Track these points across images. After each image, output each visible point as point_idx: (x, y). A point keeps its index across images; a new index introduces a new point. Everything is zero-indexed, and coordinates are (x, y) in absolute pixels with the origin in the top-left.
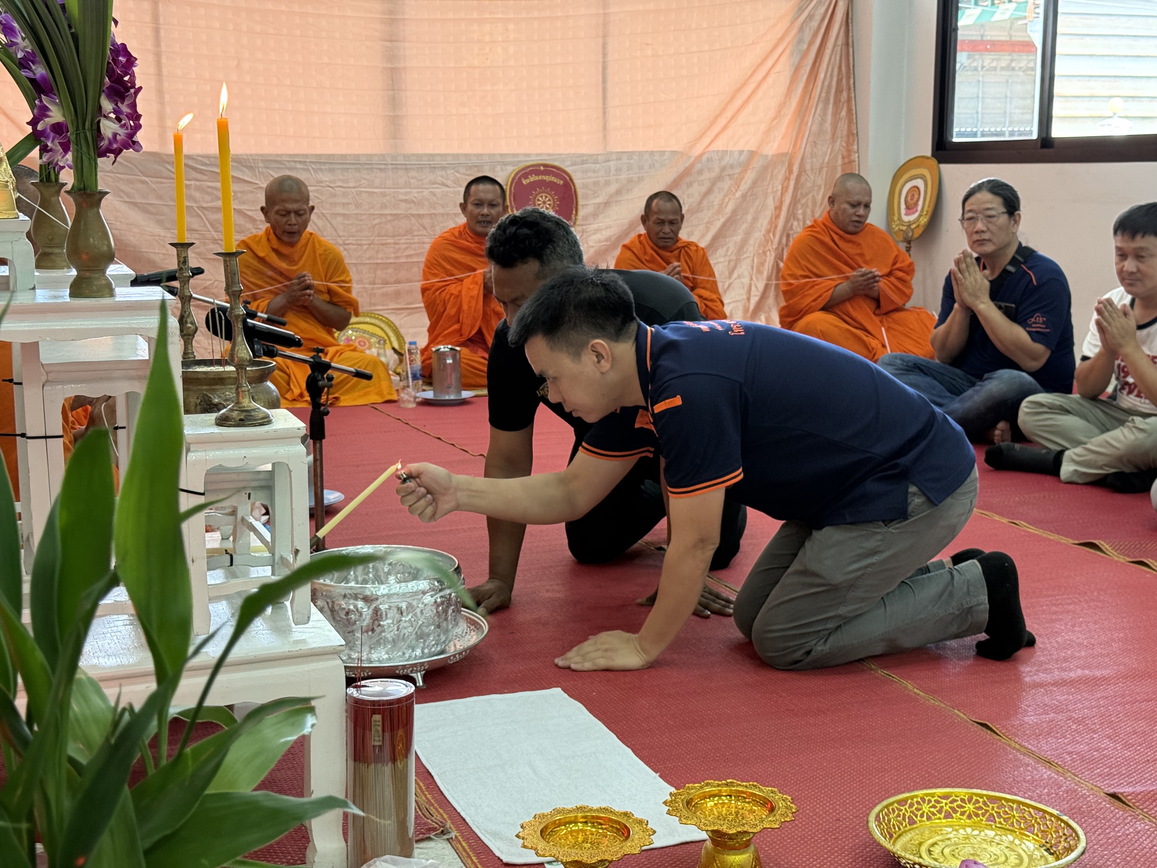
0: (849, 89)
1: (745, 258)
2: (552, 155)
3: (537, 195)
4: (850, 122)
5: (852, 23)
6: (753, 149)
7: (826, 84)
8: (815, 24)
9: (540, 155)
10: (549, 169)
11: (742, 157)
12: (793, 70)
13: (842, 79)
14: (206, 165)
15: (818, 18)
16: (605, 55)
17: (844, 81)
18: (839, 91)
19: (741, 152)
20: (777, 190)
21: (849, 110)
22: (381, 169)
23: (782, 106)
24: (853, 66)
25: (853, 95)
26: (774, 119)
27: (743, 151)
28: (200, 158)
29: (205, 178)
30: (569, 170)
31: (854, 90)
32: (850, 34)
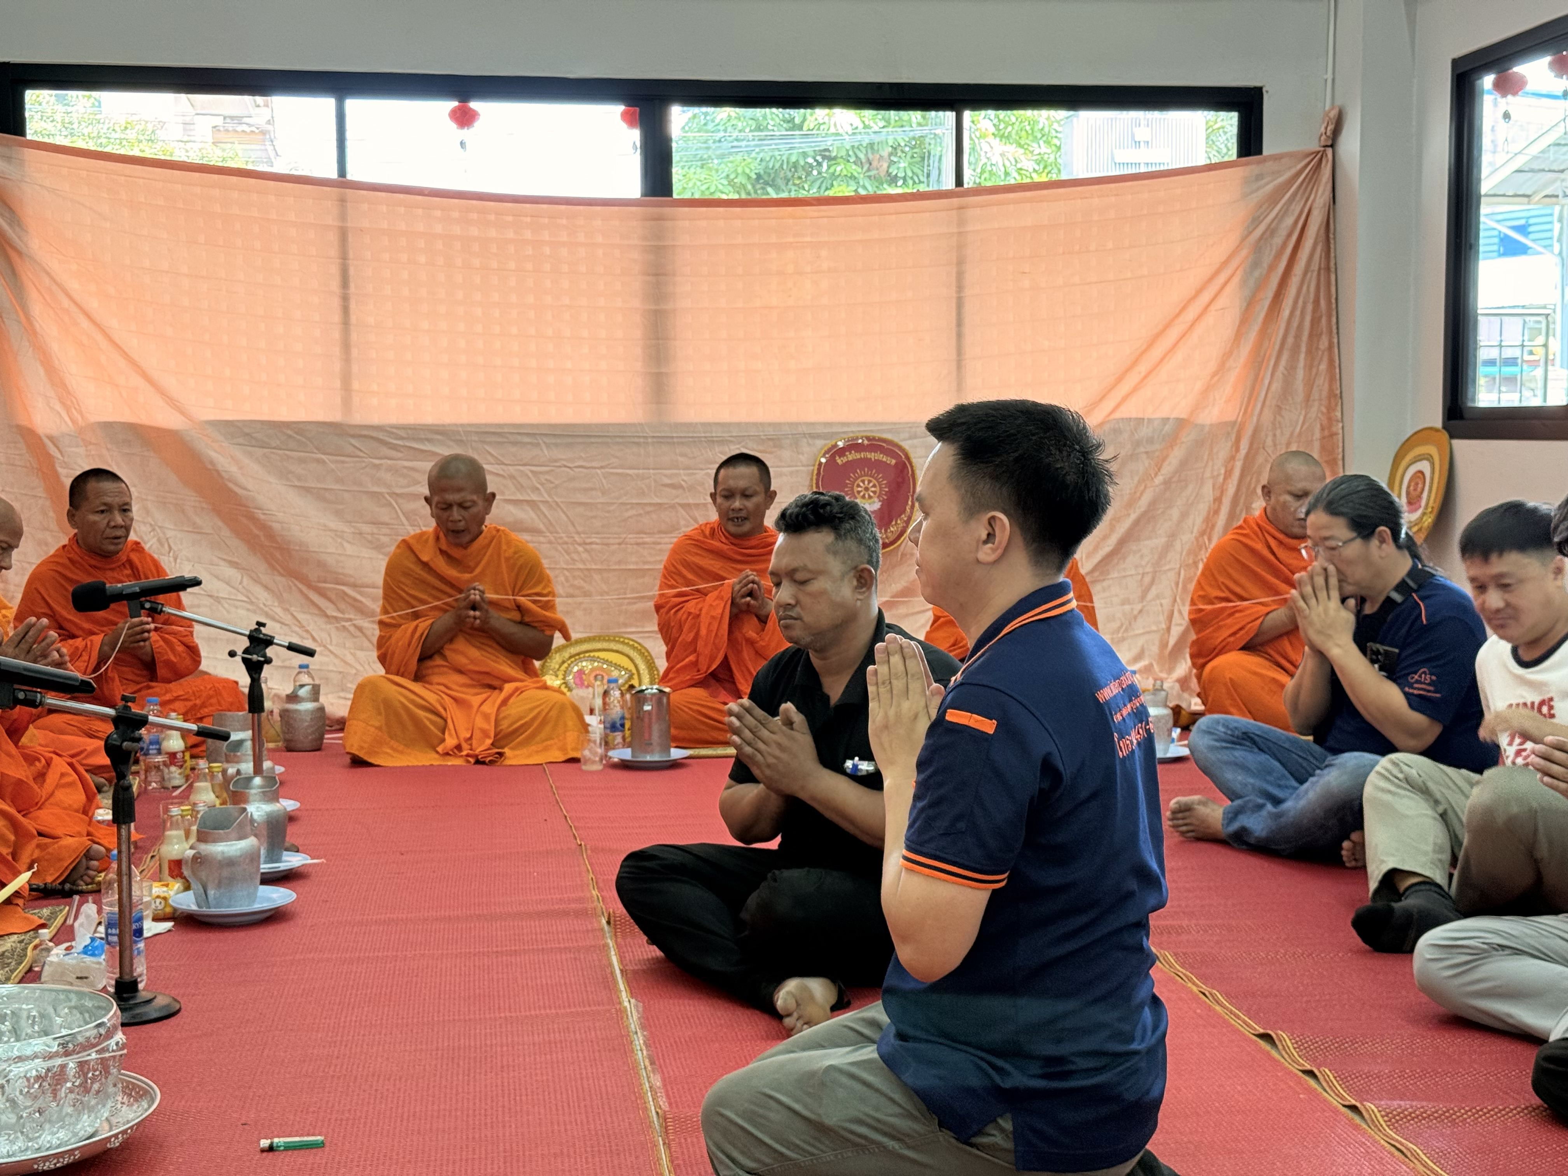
0: (1331, 332)
1: (1165, 572)
2: (881, 424)
3: (857, 479)
4: (1332, 379)
5: (1334, 239)
6: (1183, 416)
7: (1295, 324)
8: (1278, 241)
9: (864, 424)
10: (875, 444)
11: (1167, 427)
12: (1245, 304)
13: (1321, 317)
14: (402, 438)
15: (1283, 232)
16: (960, 288)
17: (1324, 320)
18: (1314, 335)
19: (1165, 420)
20: (1218, 475)
21: (1331, 362)
22: (638, 444)
23: (1227, 355)
24: (1337, 299)
25: (1335, 341)
26: (1215, 374)
27: (1168, 419)
28: (395, 431)
29: (400, 455)
30: (906, 445)
31: (1338, 333)
32: (1332, 255)
